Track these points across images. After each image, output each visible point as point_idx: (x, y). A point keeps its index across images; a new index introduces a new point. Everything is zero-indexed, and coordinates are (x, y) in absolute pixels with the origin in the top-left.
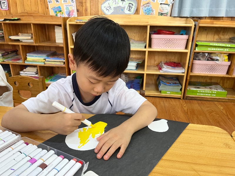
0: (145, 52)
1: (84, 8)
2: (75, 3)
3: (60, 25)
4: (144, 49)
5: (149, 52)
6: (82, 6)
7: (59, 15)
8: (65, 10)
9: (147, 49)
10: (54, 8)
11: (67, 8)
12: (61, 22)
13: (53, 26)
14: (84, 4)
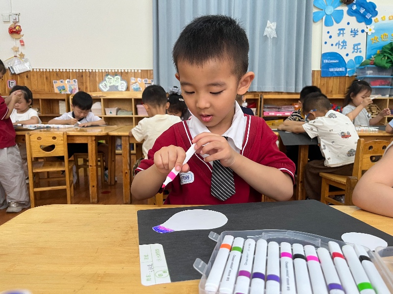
0: (132, 118)
1: (84, 86)
2: (77, 83)
3: (64, 100)
4: (131, 116)
5: (135, 117)
6: (83, 85)
7: (63, 92)
8: (68, 89)
9: (134, 116)
10: (58, 87)
11: (70, 87)
12: (65, 97)
13: (57, 101)
14: (84, 84)
